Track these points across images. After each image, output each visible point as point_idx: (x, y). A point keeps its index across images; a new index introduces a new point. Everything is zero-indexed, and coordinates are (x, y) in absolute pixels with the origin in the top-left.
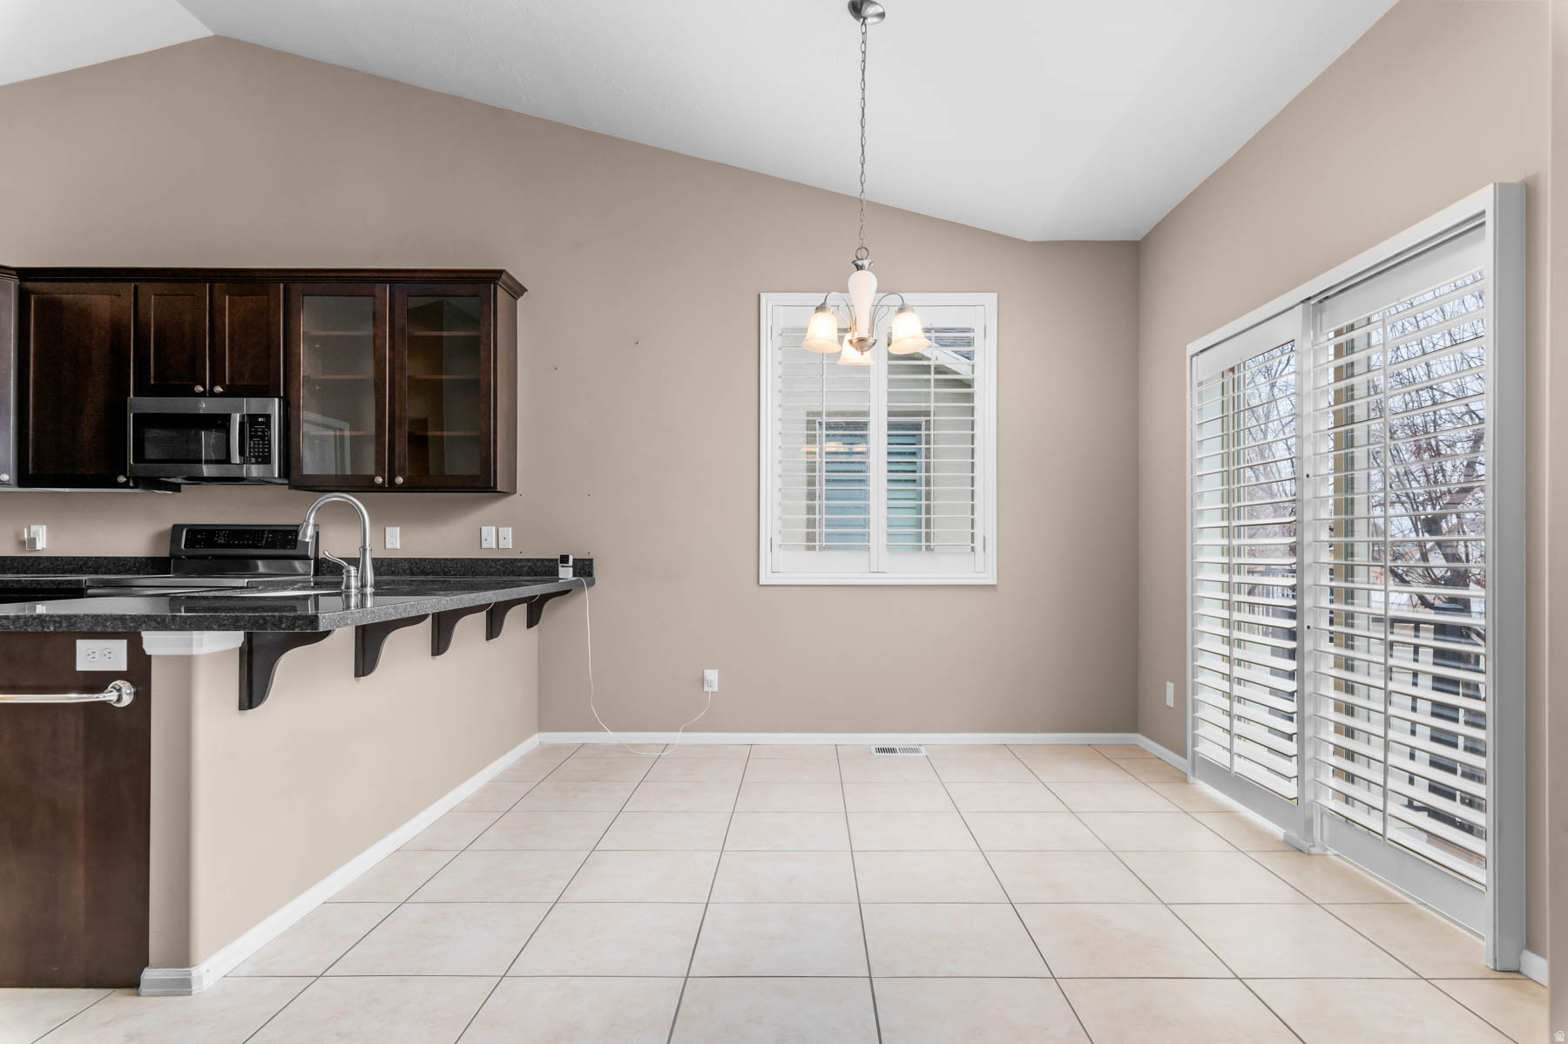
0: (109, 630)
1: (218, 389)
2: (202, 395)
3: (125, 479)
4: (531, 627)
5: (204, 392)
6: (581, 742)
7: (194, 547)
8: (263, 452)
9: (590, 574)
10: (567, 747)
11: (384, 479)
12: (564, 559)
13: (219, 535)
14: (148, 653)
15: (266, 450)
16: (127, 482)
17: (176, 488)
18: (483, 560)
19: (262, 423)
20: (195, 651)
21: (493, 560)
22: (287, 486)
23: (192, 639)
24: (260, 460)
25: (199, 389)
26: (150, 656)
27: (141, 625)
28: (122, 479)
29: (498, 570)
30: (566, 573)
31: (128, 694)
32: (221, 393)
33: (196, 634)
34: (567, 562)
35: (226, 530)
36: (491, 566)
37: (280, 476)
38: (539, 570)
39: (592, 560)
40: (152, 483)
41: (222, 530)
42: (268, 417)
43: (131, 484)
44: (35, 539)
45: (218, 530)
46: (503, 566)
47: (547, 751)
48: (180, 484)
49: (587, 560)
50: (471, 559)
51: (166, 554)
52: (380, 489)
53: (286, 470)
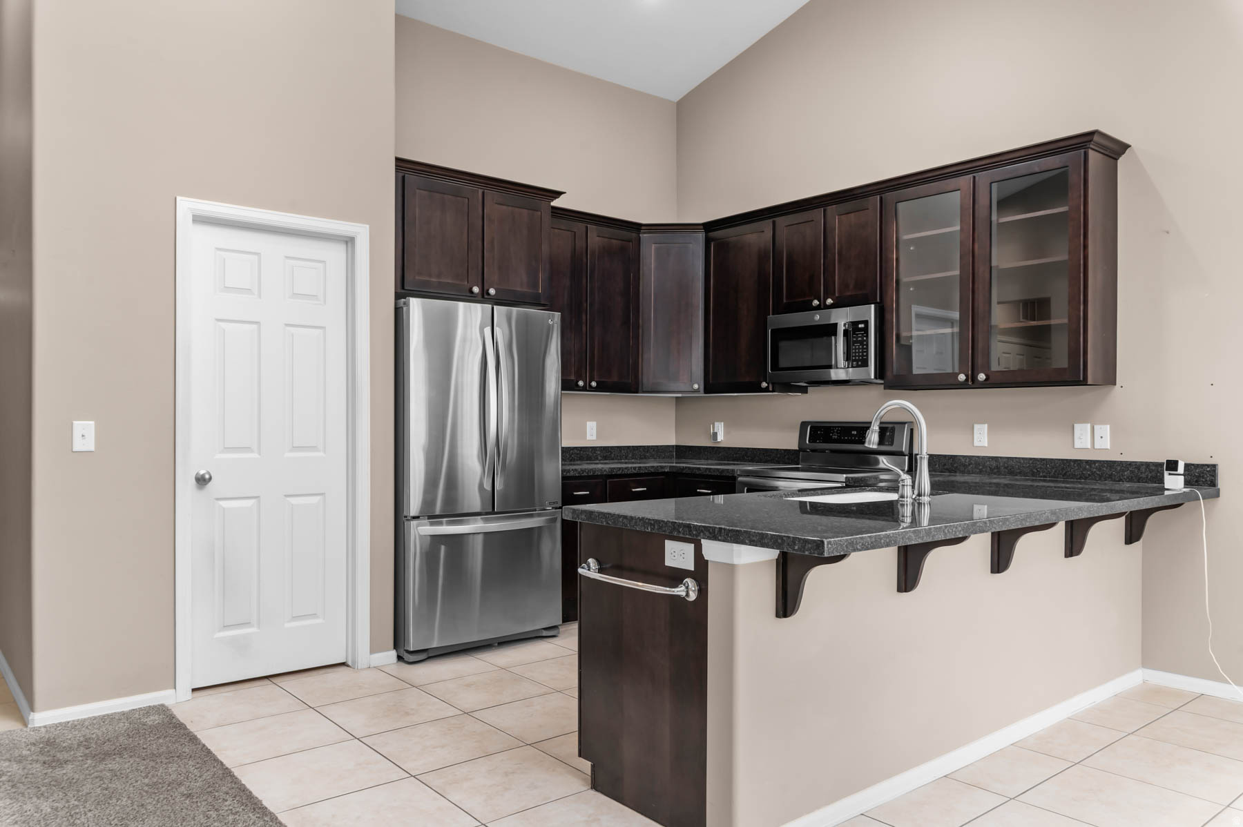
0: (681, 535)
1: (829, 301)
2: (818, 308)
3: (767, 385)
4: (1131, 543)
5: (820, 305)
6: (1199, 690)
7: (815, 442)
8: (863, 356)
9: (1213, 484)
10: (1179, 694)
11: (967, 376)
12: (1172, 465)
13: (834, 432)
14: (706, 559)
15: (865, 354)
16: (768, 387)
17: (804, 390)
18: (1075, 461)
19: (861, 329)
20: (736, 561)
21: (1087, 462)
22: (883, 386)
23: (733, 550)
24: (860, 363)
25: (816, 302)
26: (707, 561)
27: (700, 533)
28: (764, 385)
29: (1093, 473)
30: (1174, 483)
31: (693, 591)
32: (832, 304)
33: (736, 547)
34: (1176, 469)
35: (838, 427)
36: (1085, 469)
37: (876, 377)
38: (1143, 476)
39: (1214, 466)
40: (787, 387)
41: (836, 427)
42: (866, 323)
43: (771, 389)
44: (716, 433)
45: (833, 427)
46: (1099, 469)
47: (1151, 693)
48: (807, 387)
49: (1208, 466)
50: (1062, 460)
51: (796, 448)
52: (963, 386)
53: (881, 372)
